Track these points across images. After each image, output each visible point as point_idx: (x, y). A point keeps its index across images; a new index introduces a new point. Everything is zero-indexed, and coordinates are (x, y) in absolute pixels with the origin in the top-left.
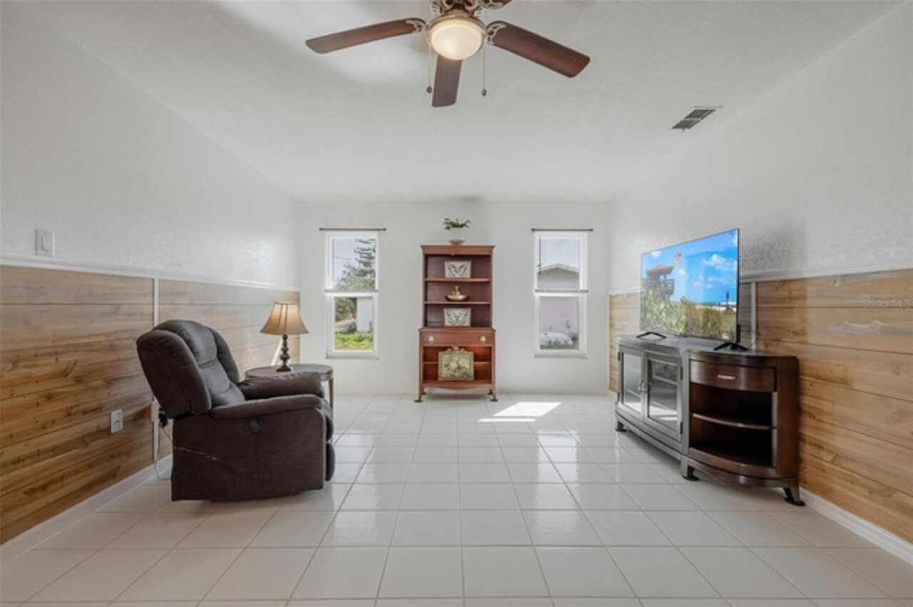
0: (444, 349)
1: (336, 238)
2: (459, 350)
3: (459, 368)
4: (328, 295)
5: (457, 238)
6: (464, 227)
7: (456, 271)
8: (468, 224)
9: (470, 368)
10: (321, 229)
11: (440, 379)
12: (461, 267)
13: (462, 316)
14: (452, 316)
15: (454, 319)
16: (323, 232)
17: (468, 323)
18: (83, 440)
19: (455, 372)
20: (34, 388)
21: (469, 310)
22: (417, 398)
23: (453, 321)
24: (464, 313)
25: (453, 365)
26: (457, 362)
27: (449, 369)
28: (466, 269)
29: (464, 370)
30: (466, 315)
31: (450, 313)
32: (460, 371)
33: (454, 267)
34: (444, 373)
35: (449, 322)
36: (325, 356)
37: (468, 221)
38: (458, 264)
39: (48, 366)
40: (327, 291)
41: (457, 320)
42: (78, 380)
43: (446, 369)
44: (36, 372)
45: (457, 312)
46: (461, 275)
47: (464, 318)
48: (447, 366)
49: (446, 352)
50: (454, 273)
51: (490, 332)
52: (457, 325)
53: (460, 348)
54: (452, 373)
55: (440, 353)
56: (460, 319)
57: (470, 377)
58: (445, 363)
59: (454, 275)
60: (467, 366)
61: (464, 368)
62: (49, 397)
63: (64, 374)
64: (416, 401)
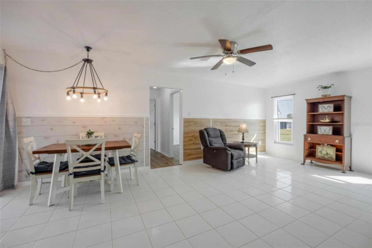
0: (319, 144)
1: (278, 100)
2: (327, 145)
3: (327, 154)
4: (275, 120)
5: (325, 94)
6: (330, 88)
7: (325, 109)
8: (332, 86)
9: (333, 154)
10: (272, 97)
11: (317, 157)
12: (328, 107)
13: (328, 130)
14: (323, 130)
15: (324, 131)
16: (272, 98)
17: (331, 133)
18: (196, 149)
19: (325, 155)
20: (188, 138)
21: (331, 127)
22: (302, 163)
23: (323, 132)
24: (329, 128)
25: (324, 152)
26: (326, 151)
27: (321, 154)
28: (331, 107)
29: (330, 156)
30: (330, 129)
31: (321, 128)
32: (327, 156)
33: (324, 107)
34: (318, 154)
35: (321, 132)
36: (273, 142)
37: (332, 85)
38: (326, 106)
39: (190, 135)
40: (274, 119)
41: (325, 131)
42: (195, 138)
43: (320, 153)
44: (189, 135)
45: (325, 128)
46: (328, 110)
47: (329, 131)
48: (320, 152)
49: (320, 146)
50: (324, 110)
51: (342, 138)
52: (325, 134)
53: (328, 145)
54: (323, 156)
55: (317, 146)
56: (326, 131)
57: (333, 159)
58: (319, 150)
59: (323, 111)
60: (332, 154)
61: (330, 154)
62: (191, 140)
63: (193, 136)
64: (302, 164)
